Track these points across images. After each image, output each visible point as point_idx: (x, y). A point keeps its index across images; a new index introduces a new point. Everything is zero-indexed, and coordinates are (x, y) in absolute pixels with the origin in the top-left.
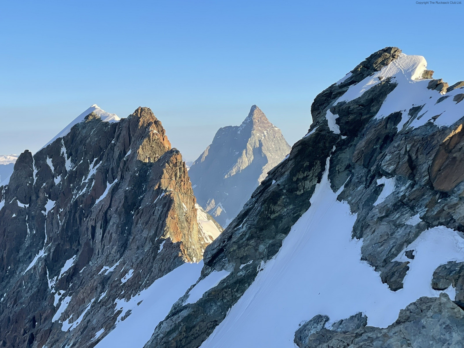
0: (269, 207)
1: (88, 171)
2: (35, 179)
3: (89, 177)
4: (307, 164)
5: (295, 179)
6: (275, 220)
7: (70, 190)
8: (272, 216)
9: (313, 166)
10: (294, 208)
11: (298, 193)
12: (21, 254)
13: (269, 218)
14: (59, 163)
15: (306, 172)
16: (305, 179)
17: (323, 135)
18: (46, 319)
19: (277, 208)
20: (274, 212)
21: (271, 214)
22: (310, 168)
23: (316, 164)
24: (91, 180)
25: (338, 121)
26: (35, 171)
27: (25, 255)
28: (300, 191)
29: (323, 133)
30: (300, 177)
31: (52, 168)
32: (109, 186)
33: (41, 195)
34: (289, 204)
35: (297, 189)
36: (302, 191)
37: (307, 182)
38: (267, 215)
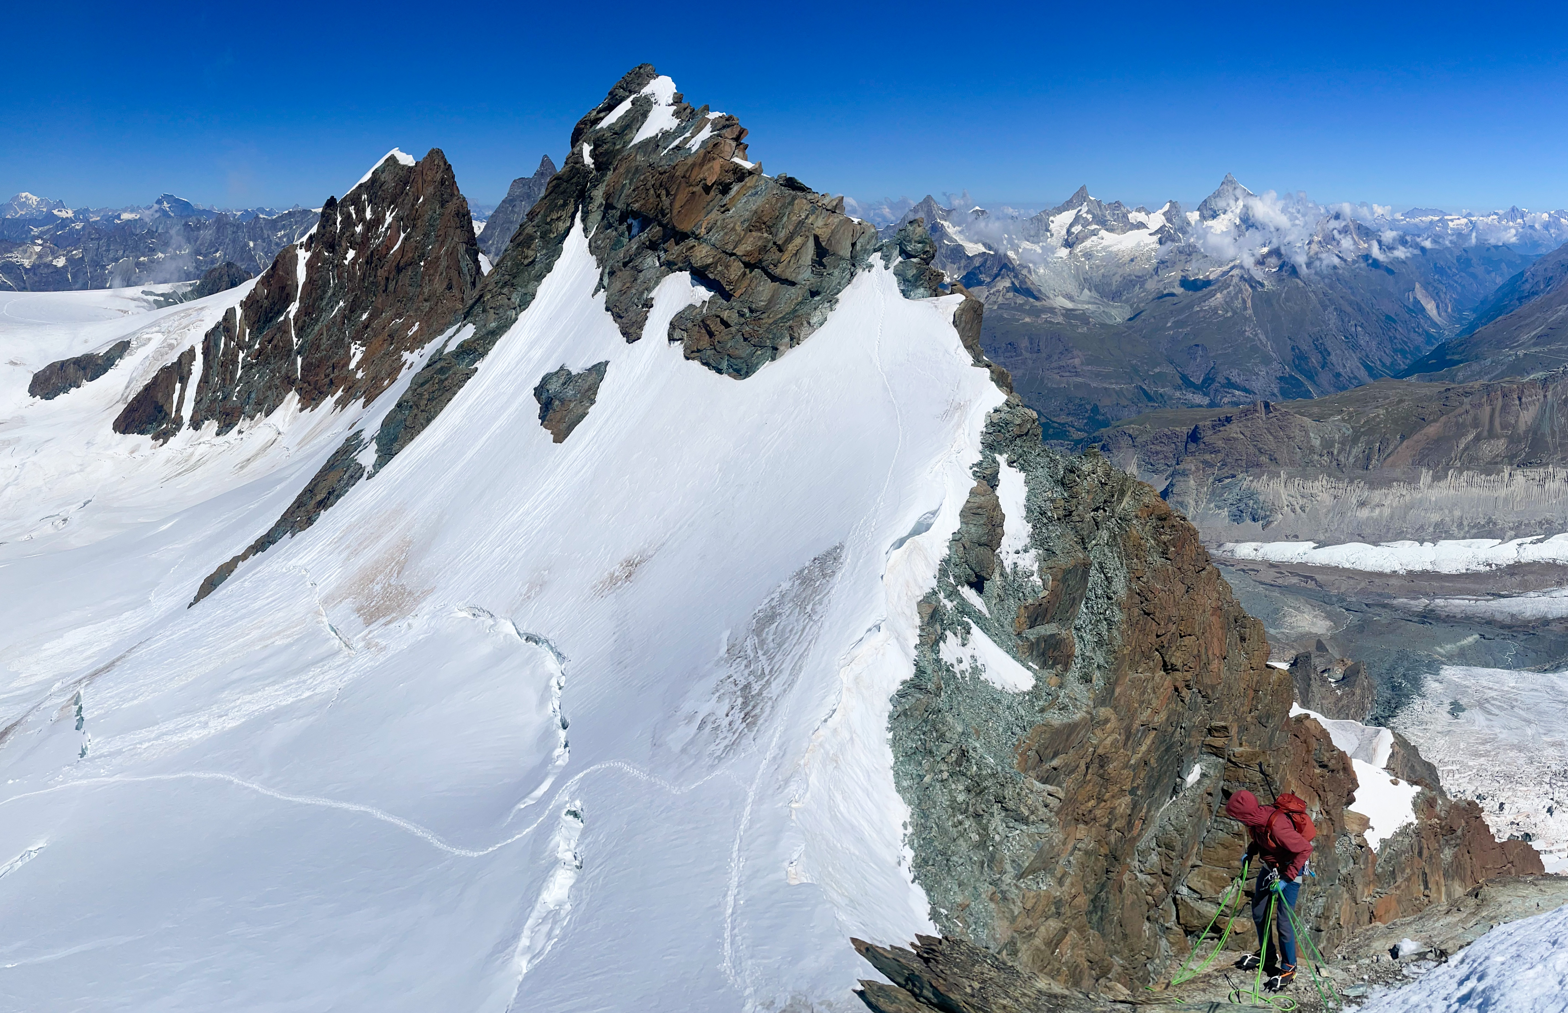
0: (523, 252)
1: (384, 220)
2: (339, 227)
3: (386, 226)
4: (561, 202)
5: (549, 220)
6: (528, 266)
7: (369, 239)
8: (528, 262)
11: (552, 237)
12: (324, 303)
14: (360, 211)
15: (560, 213)
17: (577, 169)
18: (343, 366)
19: (531, 253)
20: (526, 257)
21: (524, 259)
22: (564, 206)
23: (570, 204)
24: (387, 229)
25: (593, 154)
26: (339, 219)
27: (327, 304)
28: (554, 233)
29: (578, 166)
30: (553, 217)
31: (354, 216)
32: (403, 235)
33: (343, 244)
34: (543, 248)
35: (551, 231)
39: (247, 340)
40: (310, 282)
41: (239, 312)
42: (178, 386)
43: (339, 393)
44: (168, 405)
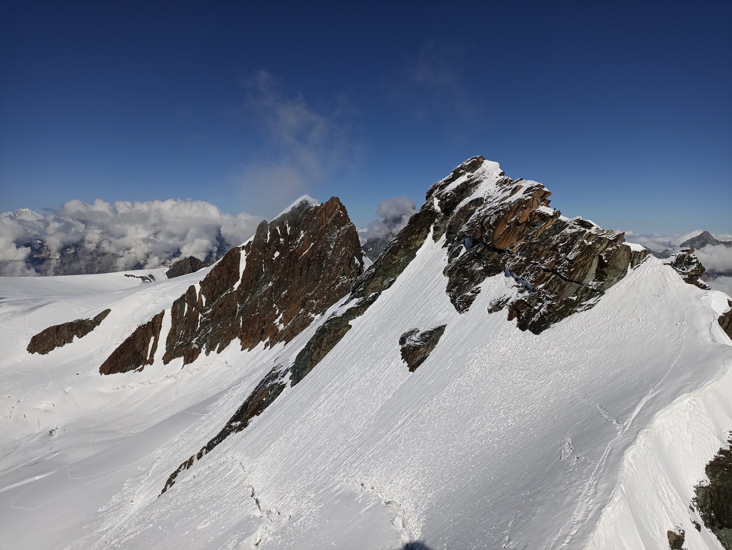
0: (392, 257)
1: (300, 235)
2: (269, 238)
3: (300, 238)
4: (418, 229)
6: (395, 264)
7: (289, 246)
8: (394, 262)
9: (423, 231)
10: (408, 258)
11: (411, 248)
12: (259, 282)
13: (391, 263)
14: (284, 229)
15: (417, 235)
16: (416, 239)
17: (429, 212)
19: (397, 257)
21: (393, 261)
22: (419, 233)
23: (424, 229)
24: (301, 240)
25: (440, 205)
26: (269, 233)
28: (413, 247)
29: (430, 210)
30: (413, 238)
31: (279, 232)
32: (312, 244)
33: (272, 247)
34: (405, 255)
35: (411, 246)
36: (414, 247)
37: (418, 241)
38: (390, 262)
39: (204, 305)
40: (249, 270)
41: (198, 288)
42: (152, 339)
43: (268, 340)
44: (144, 352)
